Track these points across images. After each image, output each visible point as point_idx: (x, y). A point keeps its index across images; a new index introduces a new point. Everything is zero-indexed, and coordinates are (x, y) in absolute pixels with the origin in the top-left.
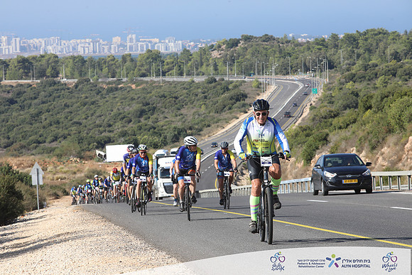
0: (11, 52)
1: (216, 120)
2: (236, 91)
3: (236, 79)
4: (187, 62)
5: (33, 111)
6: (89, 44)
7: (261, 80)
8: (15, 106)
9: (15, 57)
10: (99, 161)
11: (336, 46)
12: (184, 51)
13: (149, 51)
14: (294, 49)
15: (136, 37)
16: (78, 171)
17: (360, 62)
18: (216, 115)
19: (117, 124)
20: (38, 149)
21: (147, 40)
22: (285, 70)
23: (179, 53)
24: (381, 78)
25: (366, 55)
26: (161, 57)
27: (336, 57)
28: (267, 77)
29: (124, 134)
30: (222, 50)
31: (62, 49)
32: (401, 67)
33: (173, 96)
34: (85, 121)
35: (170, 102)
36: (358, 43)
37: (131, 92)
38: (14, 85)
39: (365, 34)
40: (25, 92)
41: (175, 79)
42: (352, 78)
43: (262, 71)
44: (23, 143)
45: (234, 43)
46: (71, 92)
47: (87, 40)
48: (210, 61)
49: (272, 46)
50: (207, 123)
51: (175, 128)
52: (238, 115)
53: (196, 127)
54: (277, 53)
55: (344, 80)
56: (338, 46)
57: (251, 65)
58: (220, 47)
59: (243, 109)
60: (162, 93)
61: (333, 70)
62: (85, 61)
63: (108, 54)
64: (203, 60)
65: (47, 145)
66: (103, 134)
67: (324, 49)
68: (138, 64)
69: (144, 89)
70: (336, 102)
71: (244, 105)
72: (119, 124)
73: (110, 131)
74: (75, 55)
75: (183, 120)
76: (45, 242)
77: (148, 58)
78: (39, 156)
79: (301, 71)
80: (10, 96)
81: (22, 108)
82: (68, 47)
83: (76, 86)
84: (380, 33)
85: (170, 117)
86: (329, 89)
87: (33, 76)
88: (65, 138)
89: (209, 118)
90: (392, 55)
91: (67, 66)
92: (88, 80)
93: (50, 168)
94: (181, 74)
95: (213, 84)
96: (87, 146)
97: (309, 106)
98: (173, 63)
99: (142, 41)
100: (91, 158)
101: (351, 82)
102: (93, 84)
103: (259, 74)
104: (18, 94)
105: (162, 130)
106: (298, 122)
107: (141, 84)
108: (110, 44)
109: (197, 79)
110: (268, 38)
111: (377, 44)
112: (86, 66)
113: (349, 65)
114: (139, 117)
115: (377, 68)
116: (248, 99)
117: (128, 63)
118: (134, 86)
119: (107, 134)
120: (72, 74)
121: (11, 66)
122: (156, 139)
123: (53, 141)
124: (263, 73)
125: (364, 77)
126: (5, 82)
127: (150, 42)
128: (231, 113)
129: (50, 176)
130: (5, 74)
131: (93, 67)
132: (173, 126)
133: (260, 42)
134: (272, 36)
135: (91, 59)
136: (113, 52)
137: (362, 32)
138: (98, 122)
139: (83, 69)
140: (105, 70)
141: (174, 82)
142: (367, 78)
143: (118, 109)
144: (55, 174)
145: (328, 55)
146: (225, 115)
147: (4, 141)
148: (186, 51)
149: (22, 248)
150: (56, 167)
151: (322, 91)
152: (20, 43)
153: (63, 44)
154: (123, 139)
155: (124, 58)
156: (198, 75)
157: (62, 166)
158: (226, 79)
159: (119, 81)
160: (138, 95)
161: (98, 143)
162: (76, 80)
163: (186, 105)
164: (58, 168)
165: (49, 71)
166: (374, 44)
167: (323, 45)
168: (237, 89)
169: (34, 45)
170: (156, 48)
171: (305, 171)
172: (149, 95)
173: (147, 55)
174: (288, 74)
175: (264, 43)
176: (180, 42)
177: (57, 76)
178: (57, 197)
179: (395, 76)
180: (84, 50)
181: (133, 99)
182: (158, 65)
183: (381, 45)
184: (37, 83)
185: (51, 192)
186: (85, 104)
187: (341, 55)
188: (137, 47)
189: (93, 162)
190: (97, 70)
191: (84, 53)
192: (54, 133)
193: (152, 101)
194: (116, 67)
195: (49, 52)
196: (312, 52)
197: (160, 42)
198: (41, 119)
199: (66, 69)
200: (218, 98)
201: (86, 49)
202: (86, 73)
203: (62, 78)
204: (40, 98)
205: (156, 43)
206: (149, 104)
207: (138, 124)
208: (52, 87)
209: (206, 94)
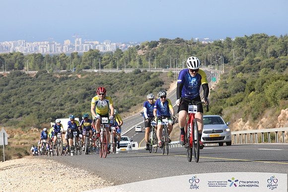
1: (140, 100)
2: (155, 79)
3: (155, 70)
4: (119, 58)
5: (4, 94)
6: (47, 45)
7: (174, 72)
11: (230, 47)
13: (91, 50)
14: (198, 49)
15: (82, 40)
16: (37, 137)
17: (247, 58)
18: (141, 97)
19: (67, 104)
20: (7, 122)
21: (90, 42)
23: (114, 52)
24: (262, 70)
25: (252, 53)
26: (100, 54)
27: (230, 54)
28: (179, 69)
29: (72, 111)
30: (146, 49)
31: (27, 49)
32: (278, 62)
33: (109, 83)
34: (43, 102)
36: (246, 44)
37: (77, 80)
39: (251, 37)
41: (110, 71)
42: (242, 70)
43: (175, 64)
45: (154, 44)
46: (33, 81)
47: (46, 43)
48: (137, 58)
49: (183, 47)
50: (134, 103)
53: (126, 106)
54: (186, 51)
55: (236, 71)
56: (231, 46)
57: (167, 60)
58: (143, 47)
60: (101, 81)
61: (227, 64)
62: (44, 58)
63: (61, 52)
64: (131, 57)
65: (14, 119)
66: (56, 111)
67: (220, 48)
68: (83, 59)
69: (87, 78)
70: (229, 87)
72: (68, 104)
73: (62, 109)
74: (37, 53)
75: (116, 101)
77: (90, 55)
78: (9, 127)
79: (204, 65)
82: (31, 48)
83: (37, 76)
84: (262, 37)
86: (225, 78)
87: (5, 69)
88: (28, 114)
89: (135, 100)
90: (271, 53)
91: (30, 61)
92: (46, 72)
93: (16, 136)
94: (115, 67)
95: (139, 75)
96: (44, 120)
98: (109, 58)
99: (86, 43)
101: (241, 73)
102: (49, 74)
103: (172, 67)
107: (85, 74)
108: (62, 44)
109: (127, 71)
110: (179, 41)
111: (260, 46)
112: (44, 61)
113: (240, 60)
114: (84, 99)
115: (260, 63)
116: (164, 85)
117: (76, 59)
118: (79, 76)
119: (60, 111)
120: (34, 67)
123: (19, 116)
124: (175, 66)
125: (250, 69)
127: (92, 44)
129: (16, 142)
131: (49, 61)
133: (173, 43)
134: (182, 39)
135: (48, 56)
136: (64, 51)
137: (249, 36)
138: (53, 102)
139: (42, 64)
140: (59, 64)
141: (109, 73)
142: (253, 70)
143: (68, 93)
144: (19, 140)
145: (224, 53)
148: (118, 50)
150: (20, 135)
151: (219, 79)
153: (27, 46)
155: (73, 56)
156: (127, 67)
157: (26, 134)
158: (148, 70)
159: (69, 72)
160: (83, 83)
161: (52, 117)
162: (37, 72)
163: (118, 90)
164: (22, 136)
165: (16, 65)
166: (258, 45)
167: (220, 46)
168: (156, 78)
169: (5, 46)
170: (97, 48)
172: (91, 83)
173: (90, 53)
175: (176, 44)
176: (115, 44)
177: (23, 69)
178: (20, 156)
179: (273, 69)
180: (43, 50)
181: (79, 85)
182: (97, 61)
183: (263, 46)
184: (8, 74)
185: (16, 153)
186: (43, 90)
187: (233, 53)
188: (83, 48)
190: (52, 64)
191: (43, 52)
192: (20, 111)
193: (93, 87)
194: (67, 62)
195: (17, 51)
196: (212, 50)
197: (100, 44)
198: (10, 100)
199: (30, 64)
200: (142, 85)
201: (45, 49)
202: (44, 66)
203: (26, 70)
204: (10, 84)
205: (97, 45)
206: (91, 89)
207: (83, 104)
208: (19, 77)
209: (133, 82)
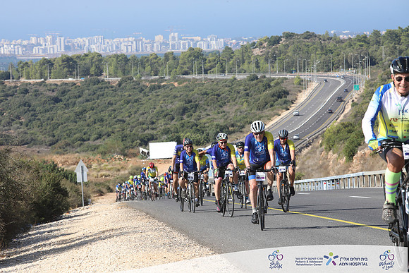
0: (56, 52)
1: (257, 116)
2: (277, 88)
3: (278, 76)
4: (229, 60)
5: (77, 109)
6: (132, 43)
7: (303, 77)
8: (60, 105)
9: (60, 56)
10: (142, 158)
11: (378, 43)
12: (226, 49)
13: (191, 49)
14: (335, 46)
15: (178, 35)
16: (122, 168)
18: (258, 112)
19: (160, 121)
20: (82, 147)
21: (189, 38)
22: (327, 67)
23: (221, 51)
26: (203, 55)
27: (378, 53)
28: (309, 74)
29: (167, 132)
30: (264, 47)
31: (106, 48)
33: (216, 93)
34: (128, 119)
35: (212, 99)
36: (400, 39)
37: (173, 90)
38: (59, 83)
39: (407, 30)
40: (69, 90)
41: (217, 77)
43: (304, 68)
44: (68, 140)
45: (276, 40)
46: (115, 91)
47: (130, 39)
48: (252, 59)
49: (314, 43)
50: (249, 120)
51: (217, 125)
52: (280, 112)
53: (239, 124)
54: (319, 50)
55: (386, 76)
56: (379, 42)
57: (293, 62)
58: (261, 44)
59: (284, 106)
60: (204, 91)
61: (375, 66)
62: (129, 60)
63: (151, 52)
64: (245, 58)
65: (91, 142)
66: (146, 132)
67: (365, 45)
68: (181, 61)
69: (186, 87)
71: (285, 102)
72: (162, 122)
73: (153, 129)
74: (119, 53)
75: (226, 117)
76: (90, 238)
77: (190, 56)
78: (84, 154)
79: (343, 68)
80: (55, 94)
81: (67, 106)
82: (112, 46)
83: (120, 85)
85: (213, 115)
86: (372, 86)
87: (77, 75)
88: (109, 135)
89: (251, 116)
91: (110, 65)
92: (131, 79)
93: (94, 165)
94: (223, 72)
95: (255, 81)
96: (130, 143)
97: (350, 103)
98: (215, 60)
99: (184, 40)
100: (135, 155)
102: (136, 82)
103: (300, 71)
104: (63, 93)
105: (204, 127)
106: (340, 119)
107: (184, 82)
108: (153, 42)
109: (240, 77)
110: (309, 36)
112: (130, 64)
114: (182, 115)
116: (290, 96)
117: (171, 61)
118: (176, 84)
119: (150, 132)
120: (116, 73)
121: (56, 65)
122: (199, 136)
123: (97, 139)
124: (304, 71)
126: (50, 81)
127: (192, 40)
128: (273, 110)
129: (95, 173)
130: (50, 73)
131: (136, 65)
132: (215, 123)
133: (302, 39)
134: (313, 33)
135: (134, 58)
136: (155, 50)
137: (404, 28)
138: (141, 120)
139: (127, 68)
140: (148, 68)
141: (216, 79)
143: (161, 107)
144: (99, 172)
145: (370, 51)
146: (267, 112)
147: (49, 139)
148: (228, 49)
149: (68, 244)
150: (100, 165)
151: (364, 87)
152: (64, 42)
153: (106, 42)
154: (165, 136)
155: (167, 56)
156: (240, 72)
157: (107, 164)
158: (268, 76)
159: (162, 79)
160: (181, 93)
161: (142, 140)
162: (119, 79)
163: (228, 102)
164: (103, 165)
165: (92, 70)
167: (365, 42)
168: (279, 86)
169: (78, 44)
170: (198, 46)
171: (347, 167)
172: (191, 93)
173: (189, 53)
174: (329, 70)
175: (305, 40)
176: (222, 40)
177: (101, 75)
178: (101, 194)
180: (127, 49)
181: (175, 97)
182: (200, 63)
184: (81, 82)
185: (95, 190)
186: (128, 103)
187: (383, 52)
188: (180, 46)
189: (137, 159)
190: (140, 68)
191: (127, 51)
192: (98, 130)
193: (194, 98)
194: (159, 66)
195: (93, 51)
196: (353, 48)
197: (202, 40)
198: (85, 117)
199: (110, 68)
200: (260, 95)
201: (129, 47)
202: (129, 72)
203: (105, 77)
204: (84, 96)
205: (198, 41)
206: (191, 102)
207: (181, 122)
208: (96, 86)
209: (248, 91)
